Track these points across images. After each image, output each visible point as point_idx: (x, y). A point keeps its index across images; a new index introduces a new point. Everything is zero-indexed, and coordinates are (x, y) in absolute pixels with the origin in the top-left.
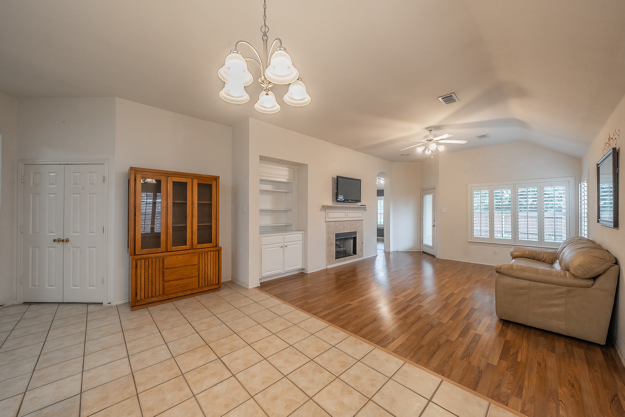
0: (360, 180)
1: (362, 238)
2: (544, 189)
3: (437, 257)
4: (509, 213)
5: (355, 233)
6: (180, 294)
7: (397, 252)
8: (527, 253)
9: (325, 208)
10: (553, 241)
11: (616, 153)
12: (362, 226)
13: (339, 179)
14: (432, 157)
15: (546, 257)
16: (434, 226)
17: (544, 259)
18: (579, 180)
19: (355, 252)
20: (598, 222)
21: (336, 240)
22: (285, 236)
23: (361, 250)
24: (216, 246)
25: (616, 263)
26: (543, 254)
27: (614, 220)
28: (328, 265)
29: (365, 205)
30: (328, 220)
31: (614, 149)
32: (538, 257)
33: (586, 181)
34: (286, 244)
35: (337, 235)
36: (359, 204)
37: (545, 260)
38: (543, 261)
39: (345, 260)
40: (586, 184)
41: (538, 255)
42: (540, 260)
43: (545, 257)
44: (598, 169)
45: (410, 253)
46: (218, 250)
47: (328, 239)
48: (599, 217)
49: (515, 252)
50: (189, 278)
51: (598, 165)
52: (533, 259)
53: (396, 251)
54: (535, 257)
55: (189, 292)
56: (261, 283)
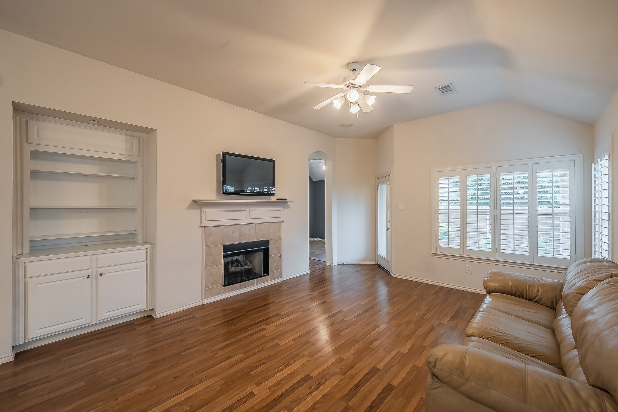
0: (273, 161)
1: (279, 249)
2: (538, 175)
3: (392, 275)
5: (267, 242)
7: (344, 265)
8: (510, 283)
9: (199, 205)
12: (280, 231)
13: (227, 157)
15: (541, 295)
16: (388, 229)
17: (538, 297)
18: (589, 160)
19: (267, 272)
21: (224, 257)
22: (99, 256)
23: (279, 267)
26: (536, 288)
28: (206, 297)
29: (286, 200)
30: (206, 224)
32: (528, 294)
33: (607, 157)
34: (100, 271)
35: (226, 248)
36: (273, 197)
37: (540, 299)
38: (537, 302)
39: (245, 286)
40: (606, 163)
41: (529, 289)
42: (530, 300)
43: (539, 293)
45: (359, 267)
47: (208, 255)
49: (492, 281)
52: (519, 296)
53: (341, 263)
54: (523, 292)
56: (17, 355)
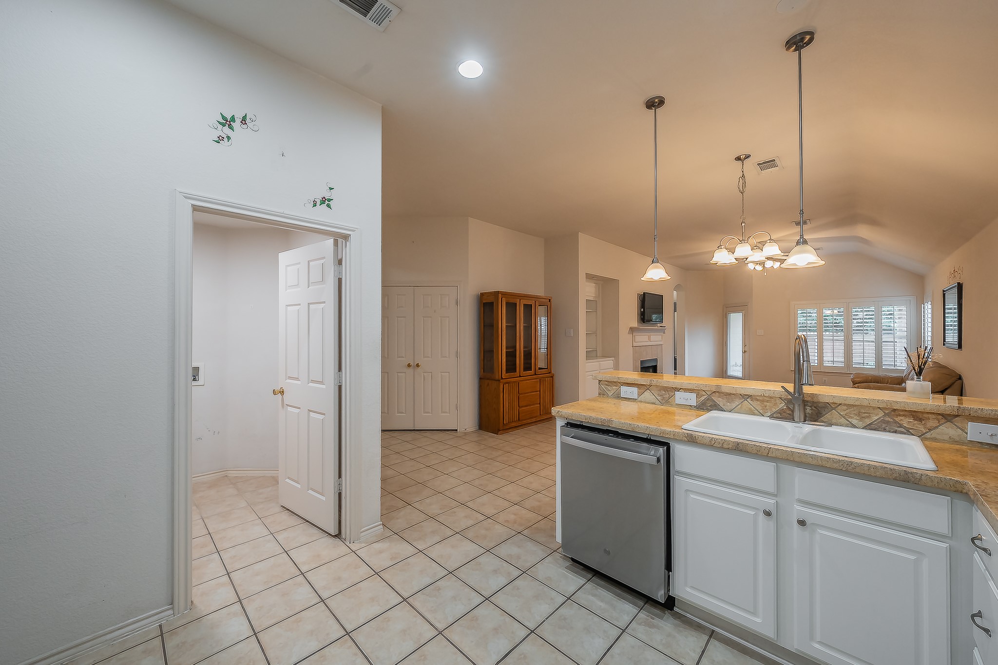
0: (662, 296)
1: (661, 367)
2: (883, 309)
4: (841, 336)
5: (656, 360)
6: (529, 421)
9: (632, 330)
10: (893, 367)
11: (960, 287)
12: (662, 352)
13: (645, 296)
14: (765, 274)
16: (744, 352)
18: (921, 301)
20: (944, 344)
21: (641, 369)
22: (601, 362)
24: (550, 373)
25: (960, 378)
27: (958, 343)
29: (665, 327)
30: (635, 344)
31: (959, 283)
33: (930, 303)
35: (642, 362)
36: (660, 325)
40: (930, 306)
44: (944, 295)
46: (552, 377)
47: (635, 367)
48: (944, 341)
50: (533, 404)
51: (944, 291)
55: (534, 420)
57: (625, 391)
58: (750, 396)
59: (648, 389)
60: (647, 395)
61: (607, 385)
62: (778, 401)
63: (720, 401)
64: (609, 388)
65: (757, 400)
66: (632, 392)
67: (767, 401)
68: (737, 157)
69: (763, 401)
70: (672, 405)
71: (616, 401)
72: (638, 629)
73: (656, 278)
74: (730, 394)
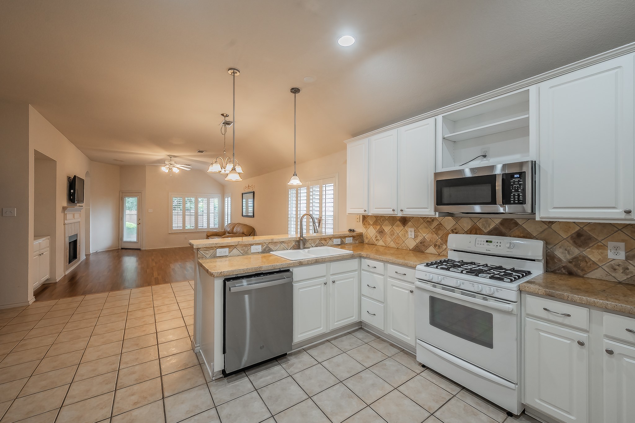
1: (80, 241)
3: (143, 249)
5: (77, 235)
7: (97, 253)
9: (64, 209)
14: (171, 175)
16: (139, 224)
18: (223, 196)
20: (242, 216)
23: (79, 253)
27: (253, 215)
29: (82, 206)
30: (66, 222)
31: (254, 192)
34: (41, 251)
35: (69, 239)
39: (73, 265)
40: (229, 199)
44: (242, 195)
45: (109, 252)
48: (242, 214)
53: (95, 251)
57: (219, 252)
58: (283, 242)
59: (235, 248)
60: (235, 251)
61: (205, 250)
62: (293, 242)
63: (271, 247)
64: (207, 252)
65: (286, 243)
66: (226, 251)
67: (289, 243)
68: (222, 114)
69: (288, 243)
70: (249, 254)
71: (213, 260)
72: (291, 370)
73: (234, 180)
74: (276, 242)
